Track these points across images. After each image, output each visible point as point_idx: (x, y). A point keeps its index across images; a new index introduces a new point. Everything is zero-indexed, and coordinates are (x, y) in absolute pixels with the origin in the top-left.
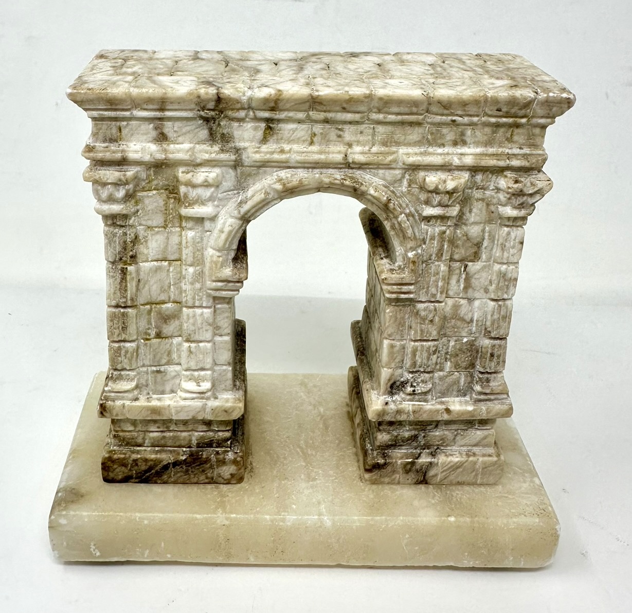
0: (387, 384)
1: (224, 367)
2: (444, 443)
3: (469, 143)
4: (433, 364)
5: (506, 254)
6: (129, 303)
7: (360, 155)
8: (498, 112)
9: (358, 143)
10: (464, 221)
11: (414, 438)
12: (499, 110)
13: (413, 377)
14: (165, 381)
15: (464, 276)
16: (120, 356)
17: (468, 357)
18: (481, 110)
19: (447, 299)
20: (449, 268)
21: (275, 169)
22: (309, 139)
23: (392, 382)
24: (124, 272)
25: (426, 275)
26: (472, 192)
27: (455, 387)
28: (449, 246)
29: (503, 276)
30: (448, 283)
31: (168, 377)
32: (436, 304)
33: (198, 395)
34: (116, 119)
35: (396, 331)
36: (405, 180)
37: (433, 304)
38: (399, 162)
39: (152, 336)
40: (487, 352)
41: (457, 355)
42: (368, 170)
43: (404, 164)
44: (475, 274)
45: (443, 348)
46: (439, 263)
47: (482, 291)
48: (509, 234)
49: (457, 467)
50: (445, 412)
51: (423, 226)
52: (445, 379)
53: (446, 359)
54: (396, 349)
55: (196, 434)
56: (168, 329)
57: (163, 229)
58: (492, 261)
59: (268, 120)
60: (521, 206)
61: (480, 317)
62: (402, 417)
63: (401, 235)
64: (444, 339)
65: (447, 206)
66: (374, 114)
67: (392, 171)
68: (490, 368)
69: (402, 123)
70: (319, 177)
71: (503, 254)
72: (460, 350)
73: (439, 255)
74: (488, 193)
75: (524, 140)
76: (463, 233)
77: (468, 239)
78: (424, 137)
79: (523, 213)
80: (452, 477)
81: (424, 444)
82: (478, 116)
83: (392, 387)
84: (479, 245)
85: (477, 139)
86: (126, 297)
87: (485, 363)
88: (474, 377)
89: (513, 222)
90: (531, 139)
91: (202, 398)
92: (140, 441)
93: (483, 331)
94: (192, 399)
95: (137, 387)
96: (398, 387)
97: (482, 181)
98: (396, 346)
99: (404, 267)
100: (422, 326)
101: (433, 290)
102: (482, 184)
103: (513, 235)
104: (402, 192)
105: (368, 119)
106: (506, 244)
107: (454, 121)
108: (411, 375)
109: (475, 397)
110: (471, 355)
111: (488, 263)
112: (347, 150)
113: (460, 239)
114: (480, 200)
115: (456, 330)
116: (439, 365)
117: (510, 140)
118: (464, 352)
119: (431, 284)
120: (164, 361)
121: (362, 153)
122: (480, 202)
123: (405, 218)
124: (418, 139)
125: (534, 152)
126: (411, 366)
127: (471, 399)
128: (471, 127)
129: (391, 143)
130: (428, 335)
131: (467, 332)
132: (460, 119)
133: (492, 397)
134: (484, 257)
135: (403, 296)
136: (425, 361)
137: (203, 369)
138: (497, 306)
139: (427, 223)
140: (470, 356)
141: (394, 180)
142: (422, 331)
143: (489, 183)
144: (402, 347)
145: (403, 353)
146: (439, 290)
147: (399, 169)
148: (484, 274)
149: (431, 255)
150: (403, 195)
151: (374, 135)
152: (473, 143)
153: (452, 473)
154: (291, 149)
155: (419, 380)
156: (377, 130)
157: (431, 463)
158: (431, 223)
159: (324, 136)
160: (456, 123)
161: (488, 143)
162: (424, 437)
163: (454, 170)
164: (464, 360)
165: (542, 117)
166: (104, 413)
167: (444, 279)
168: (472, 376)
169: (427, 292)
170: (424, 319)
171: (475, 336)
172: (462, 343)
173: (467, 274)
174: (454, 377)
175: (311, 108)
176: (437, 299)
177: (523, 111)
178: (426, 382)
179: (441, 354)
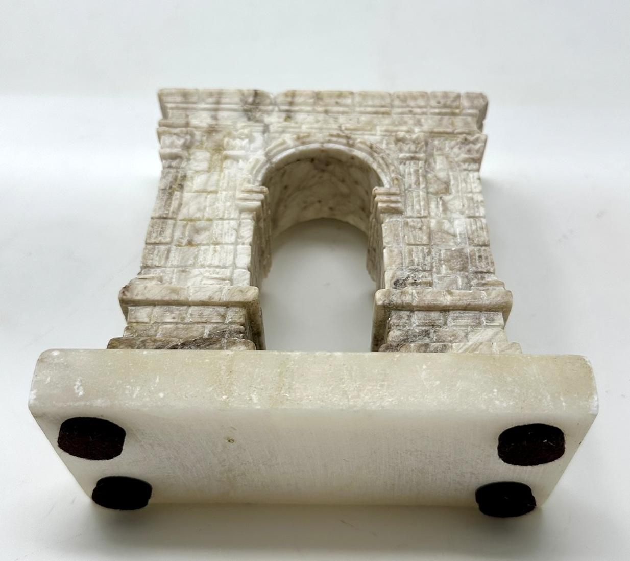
0: (390, 281)
1: (244, 270)
2: (456, 338)
4: (429, 264)
5: (469, 186)
6: (170, 215)
8: (438, 104)
11: (426, 334)
12: (438, 102)
13: (413, 273)
14: (189, 278)
15: (441, 203)
16: (152, 254)
17: (459, 261)
20: (427, 197)
23: (395, 279)
24: (170, 194)
25: (409, 197)
28: (423, 180)
30: (429, 205)
31: (191, 276)
32: (423, 219)
34: (186, 109)
35: (392, 240)
37: (419, 219)
39: (184, 244)
40: (475, 254)
41: (450, 260)
44: (450, 202)
45: (436, 255)
46: (419, 190)
47: (458, 213)
50: (447, 293)
51: (401, 168)
52: (443, 279)
54: (395, 253)
55: (210, 325)
56: (199, 238)
57: (206, 173)
58: (460, 193)
59: (287, 111)
61: (462, 231)
62: (407, 298)
65: (415, 152)
66: (358, 108)
68: (482, 268)
69: (376, 113)
72: (452, 256)
73: (417, 185)
75: (462, 125)
76: (433, 175)
77: (438, 179)
81: (436, 339)
82: (427, 108)
83: (395, 284)
84: (447, 183)
86: (169, 210)
87: (476, 263)
88: (470, 278)
91: (219, 284)
92: (152, 332)
93: (468, 241)
96: (401, 284)
97: (439, 144)
98: (393, 251)
100: (413, 232)
101: (417, 207)
103: (472, 175)
105: (355, 112)
106: (467, 180)
107: (411, 111)
108: (411, 272)
110: (462, 260)
111: (458, 195)
113: (431, 179)
115: (444, 240)
116: (435, 267)
117: (452, 125)
118: (455, 258)
119: (414, 204)
120: (190, 263)
122: (441, 156)
126: (409, 263)
128: (425, 116)
130: (419, 240)
131: (454, 243)
132: (414, 109)
134: (453, 191)
135: (393, 205)
136: (421, 260)
137: (224, 267)
138: (472, 220)
142: (414, 236)
143: (445, 146)
144: (399, 252)
145: (401, 257)
146: (422, 208)
149: (411, 185)
155: (419, 276)
156: (361, 117)
158: (407, 163)
160: (413, 113)
161: (438, 126)
162: (435, 332)
164: (457, 264)
165: (469, 109)
166: (126, 292)
167: (424, 201)
168: (468, 278)
169: (413, 209)
170: (414, 228)
171: (461, 245)
172: (452, 251)
173: (443, 202)
174: (451, 277)
175: (316, 103)
176: (422, 215)
177: (455, 104)
178: (426, 278)
179: (435, 260)
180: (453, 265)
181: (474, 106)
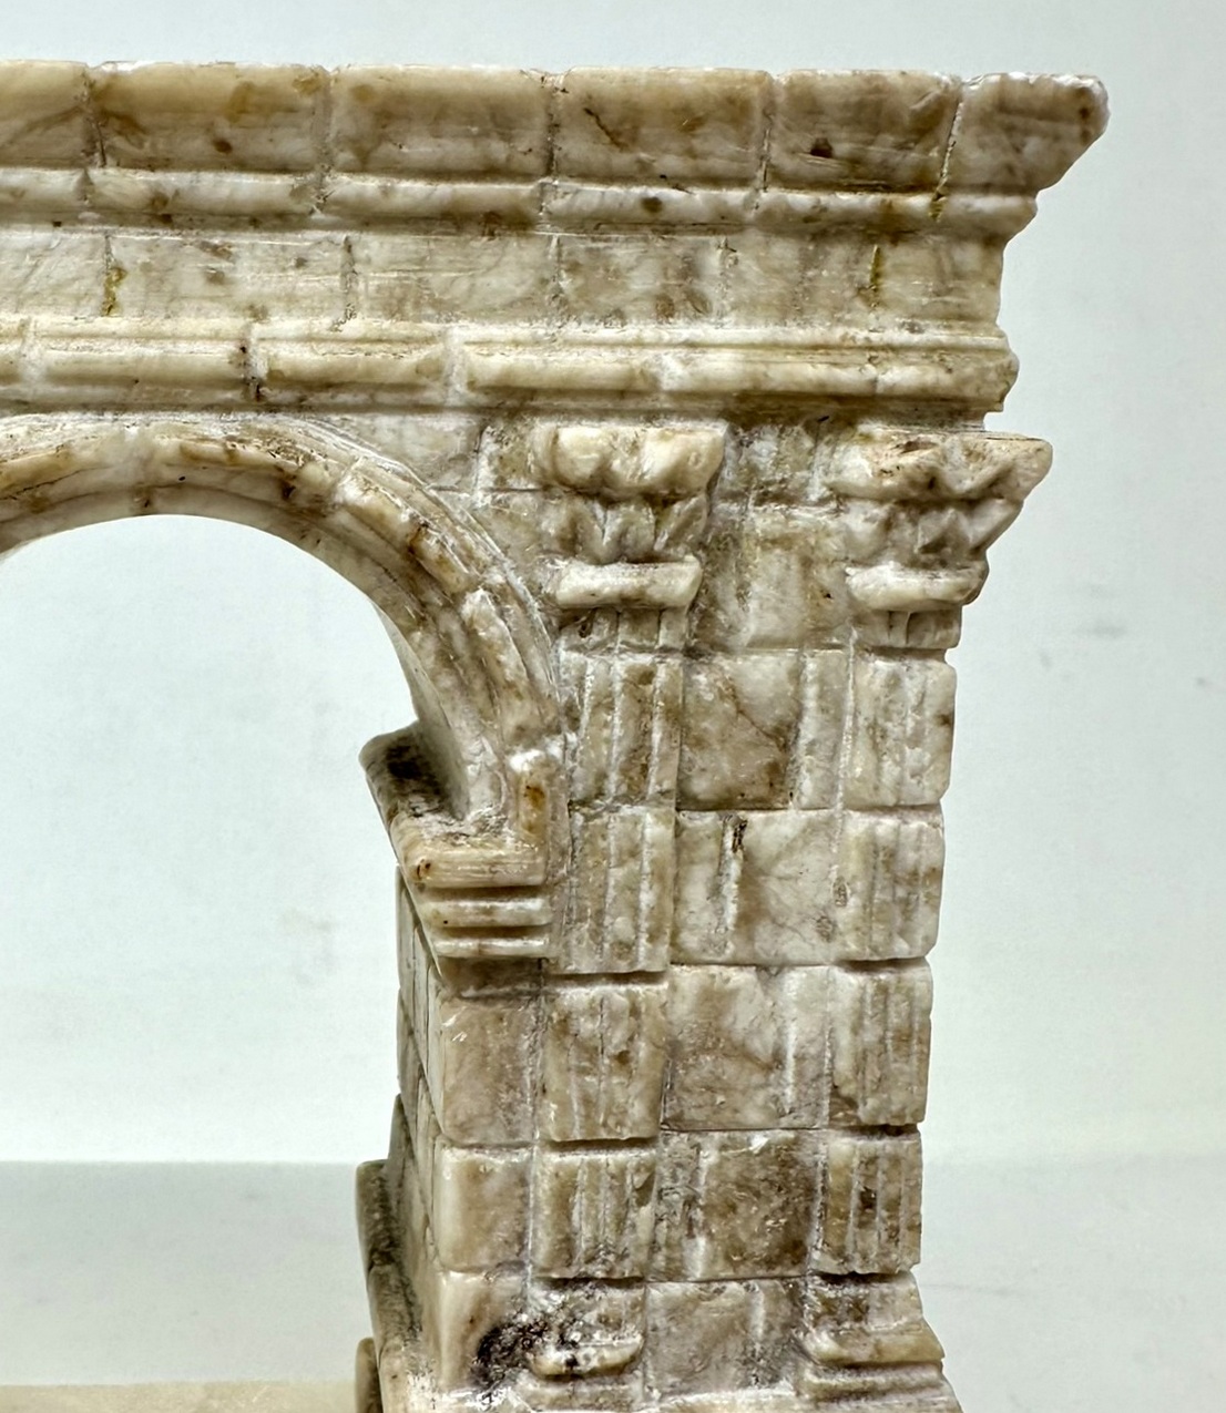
0: (464, 1339)
3: (716, 306)
4: (638, 1248)
5: (890, 769)
7: (297, 347)
8: (819, 160)
9: (291, 301)
10: (719, 633)
12: (822, 150)
13: (564, 1305)
15: (734, 869)
17: (773, 1212)
18: (753, 149)
19: (676, 969)
20: (677, 835)
22: (100, 291)
23: (483, 1329)
25: (590, 862)
26: (743, 513)
27: (733, 1346)
28: (668, 736)
29: (882, 857)
30: (676, 901)
32: (639, 989)
35: (487, 1110)
36: (484, 462)
37: (622, 988)
38: (453, 379)
40: (848, 1187)
41: (733, 1208)
42: (335, 418)
43: (472, 385)
44: (778, 857)
45: (674, 1178)
46: (639, 809)
47: (809, 930)
48: (894, 682)
51: (564, 655)
52: (690, 1313)
53: (690, 1224)
54: (492, 1186)
58: (839, 806)
60: (936, 554)
61: (811, 1041)
63: (478, 684)
64: (679, 1142)
65: (650, 558)
66: (345, 178)
67: (428, 421)
68: (864, 1257)
69: (453, 220)
70: (142, 434)
71: (878, 770)
72: (743, 1184)
73: (635, 773)
74: (803, 516)
75: (925, 294)
76: (719, 684)
77: (740, 712)
78: (544, 282)
79: (941, 584)
82: (743, 182)
83: (484, 1352)
84: (783, 735)
85: (744, 292)
87: (842, 1237)
88: (803, 1299)
89: (909, 632)
90: (949, 291)
93: (826, 1102)
96: (511, 1349)
97: (778, 463)
98: (488, 1174)
99: (500, 823)
100: (588, 1079)
101: (620, 925)
102: (778, 477)
103: (911, 688)
104: (473, 511)
105: (324, 204)
106: (889, 725)
107: (653, 205)
108: (557, 1298)
109: (816, 1380)
110: (787, 1203)
111: (824, 813)
112: (248, 327)
113: (707, 711)
114: (774, 542)
115: (720, 1099)
116: (664, 1250)
117: (871, 293)
118: (757, 1194)
119: (609, 900)
121: (308, 339)
122: (778, 551)
123: (490, 607)
124: (519, 292)
125: (967, 339)
126: (555, 1255)
127: (798, 1394)
128: (722, 239)
129: (417, 305)
130: (611, 1122)
131: (765, 1107)
132: (675, 194)
133: (881, 1379)
134: (807, 785)
135: (503, 946)
136: (609, 1235)
138: (870, 990)
139: (577, 640)
140: (782, 1209)
141: (441, 460)
142: (588, 1101)
143: (805, 473)
144: (515, 1179)
145: (518, 1203)
146: (645, 925)
147: (455, 409)
148: (812, 860)
149: (602, 776)
150: (478, 523)
151: (349, 272)
152: (735, 307)
154: (24, 325)
155: (591, 1317)
156: (360, 253)
158: (594, 638)
159: (158, 277)
160: (663, 217)
161: (793, 306)
163: (668, 413)
164: (758, 1225)
165: (986, 188)
167: (658, 875)
168: (795, 1297)
169: (597, 933)
170: (591, 1051)
171: (796, 1123)
172: (749, 1153)
173: (748, 858)
174: (723, 1301)
175: (94, 150)
176: (639, 967)
177: (914, 156)
178: (618, 1325)
179: (670, 1205)
180: (743, 1236)
181: (1020, 173)
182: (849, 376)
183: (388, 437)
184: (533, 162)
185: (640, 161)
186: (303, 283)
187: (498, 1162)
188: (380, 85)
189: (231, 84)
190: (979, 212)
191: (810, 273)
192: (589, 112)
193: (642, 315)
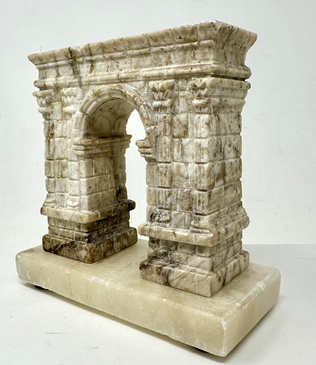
0: (149, 214)
1: (85, 196)
2: (181, 261)
3: (173, 62)
5: (199, 132)
6: (51, 158)
9: (124, 68)
10: (176, 111)
11: (165, 254)
12: (180, 38)
13: (160, 211)
14: (64, 200)
15: (180, 147)
16: (49, 185)
17: (188, 202)
19: (174, 162)
20: (173, 141)
21: (94, 86)
22: (107, 69)
23: (151, 214)
24: (49, 142)
25: (160, 145)
26: (179, 93)
27: (183, 223)
29: (199, 146)
30: (173, 151)
31: (65, 198)
32: (167, 164)
33: (72, 208)
34: (44, 68)
35: (151, 181)
36: (146, 88)
37: (165, 164)
38: (141, 76)
39: (60, 176)
40: (196, 198)
41: (182, 200)
42: (129, 83)
43: (143, 77)
44: (186, 145)
45: (174, 194)
46: (166, 137)
47: (191, 157)
48: (199, 118)
49: (183, 276)
50: (173, 235)
52: (177, 216)
53: (177, 202)
54: (152, 192)
55: (75, 232)
56: (65, 173)
57: (61, 121)
58: (194, 137)
59: (91, 61)
60: (199, 97)
61: (192, 175)
62: (153, 234)
64: (175, 189)
65: (163, 100)
66: (128, 51)
67: (139, 82)
68: (199, 211)
69: (141, 55)
70: (108, 87)
71: (197, 132)
72: (183, 197)
73: (164, 131)
74: (187, 93)
75: (201, 57)
76: (177, 119)
77: (180, 123)
78: (153, 62)
80: (182, 284)
81: (170, 260)
82: (173, 44)
83: (151, 217)
84: (186, 126)
85: (177, 60)
86: (50, 155)
88: (192, 217)
89: (200, 110)
90: (204, 56)
91: (73, 210)
92: (56, 232)
93: (194, 185)
94: (70, 210)
95: (55, 202)
96: (154, 217)
97: (182, 85)
100: (161, 177)
101: (164, 154)
102: (182, 87)
103: (202, 119)
104: (145, 94)
105: (127, 55)
106: (199, 125)
107: (162, 49)
109: (192, 229)
110: (190, 201)
111: (192, 139)
112: (119, 72)
113: (175, 122)
115: (180, 183)
116: (173, 206)
117: (194, 58)
118: (186, 198)
119: (162, 150)
120: (63, 190)
121: (125, 73)
122: (182, 98)
123: (143, 107)
124: (149, 64)
125: (205, 63)
126: (158, 203)
127: (190, 231)
128: (173, 52)
129: (138, 67)
130: (164, 184)
131: (186, 185)
132: (165, 47)
133: (200, 230)
134: (190, 134)
135: (147, 156)
136: (164, 201)
137: (76, 195)
138: (198, 167)
139: (157, 112)
141: (141, 88)
142: (161, 180)
143: (186, 86)
144: (155, 192)
145: (155, 195)
146: (167, 154)
147: (142, 81)
148: (190, 146)
149: (161, 132)
150: (145, 96)
151: (131, 64)
152: (176, 62)
153: (182, 280)
154: (98, 74)
155: (163, 214)
156: (132, 61)
157: (170, 270)
158: (159, 112)
159: (112, 67)
160: (164, 51)
161: (183, 61)
162: (170, 255)
164: (186, 205)
166: (43, 213)
167: (168, 147)
169: (161, 155)
170: (161, 173)
171: (190, 188)
172: (184, 192)
173: (182, 145)
174: (182, 215)
175: (104, 52)
176: (167, 161)
177: (192, 37)
178: (166, 215)
179: (174, 199)
180: (184, 205)
181: (208, 36)
182: (187, 71)
183: (134, 85)
184: (147, 46)
185: (159, 43)
186: (126, 66)
187: (152, 189)
188: (127, 39)
189: (113, 42)
190: (204, 44)
191: (185, 56)
192: (151, 38)
193: (164, 65)
